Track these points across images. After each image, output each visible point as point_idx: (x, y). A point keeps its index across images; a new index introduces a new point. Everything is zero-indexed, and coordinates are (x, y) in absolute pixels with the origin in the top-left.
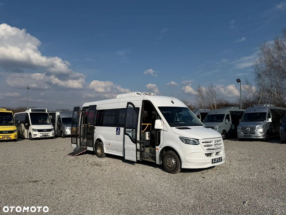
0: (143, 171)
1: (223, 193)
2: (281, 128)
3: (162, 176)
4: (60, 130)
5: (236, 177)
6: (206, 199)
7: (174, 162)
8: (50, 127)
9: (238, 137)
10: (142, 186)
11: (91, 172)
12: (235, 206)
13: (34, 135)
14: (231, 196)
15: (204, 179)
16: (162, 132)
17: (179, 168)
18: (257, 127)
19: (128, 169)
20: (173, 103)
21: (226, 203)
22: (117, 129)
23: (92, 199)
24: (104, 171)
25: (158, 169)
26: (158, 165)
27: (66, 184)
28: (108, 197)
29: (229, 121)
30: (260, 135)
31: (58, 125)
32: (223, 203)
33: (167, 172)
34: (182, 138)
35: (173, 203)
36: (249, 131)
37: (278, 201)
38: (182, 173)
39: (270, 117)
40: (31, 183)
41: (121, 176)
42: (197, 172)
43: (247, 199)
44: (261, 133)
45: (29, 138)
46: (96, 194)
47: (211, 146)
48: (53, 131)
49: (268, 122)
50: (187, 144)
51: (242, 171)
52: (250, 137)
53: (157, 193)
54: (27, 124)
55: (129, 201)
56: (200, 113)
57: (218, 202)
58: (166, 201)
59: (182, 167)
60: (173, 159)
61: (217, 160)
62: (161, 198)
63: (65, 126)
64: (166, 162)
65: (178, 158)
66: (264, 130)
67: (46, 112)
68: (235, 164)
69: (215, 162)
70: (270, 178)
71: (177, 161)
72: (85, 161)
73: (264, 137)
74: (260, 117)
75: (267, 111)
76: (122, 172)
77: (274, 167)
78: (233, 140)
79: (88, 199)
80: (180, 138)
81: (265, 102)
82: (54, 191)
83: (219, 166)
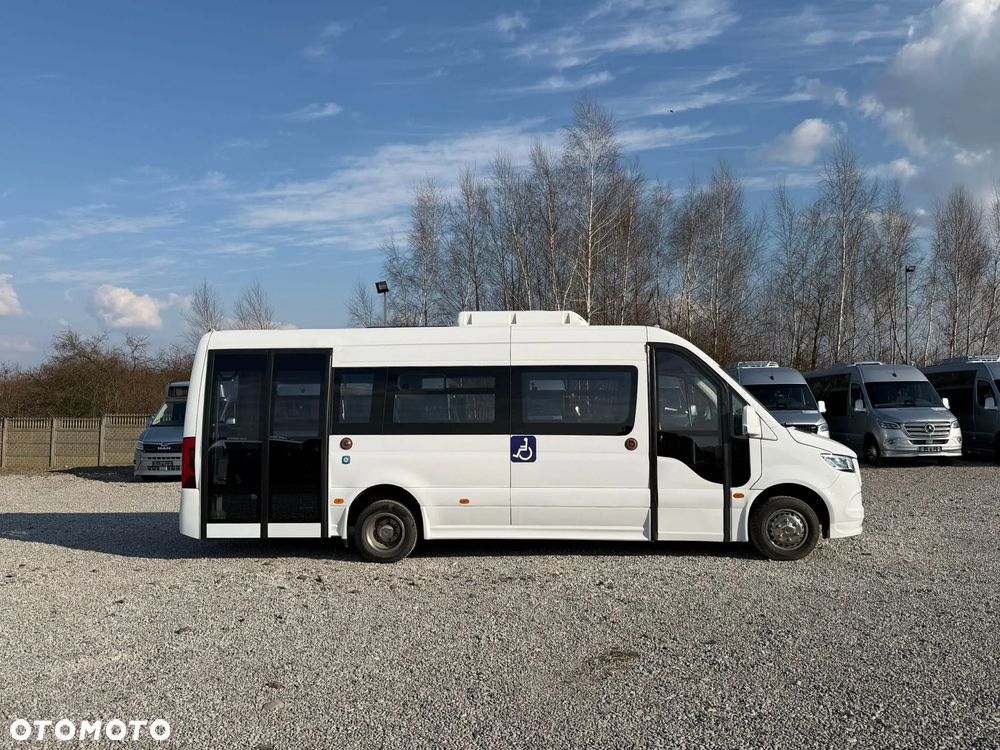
16: (751, 441)
34: (830, 456)
59: (833, 536)
80: (824, 458)
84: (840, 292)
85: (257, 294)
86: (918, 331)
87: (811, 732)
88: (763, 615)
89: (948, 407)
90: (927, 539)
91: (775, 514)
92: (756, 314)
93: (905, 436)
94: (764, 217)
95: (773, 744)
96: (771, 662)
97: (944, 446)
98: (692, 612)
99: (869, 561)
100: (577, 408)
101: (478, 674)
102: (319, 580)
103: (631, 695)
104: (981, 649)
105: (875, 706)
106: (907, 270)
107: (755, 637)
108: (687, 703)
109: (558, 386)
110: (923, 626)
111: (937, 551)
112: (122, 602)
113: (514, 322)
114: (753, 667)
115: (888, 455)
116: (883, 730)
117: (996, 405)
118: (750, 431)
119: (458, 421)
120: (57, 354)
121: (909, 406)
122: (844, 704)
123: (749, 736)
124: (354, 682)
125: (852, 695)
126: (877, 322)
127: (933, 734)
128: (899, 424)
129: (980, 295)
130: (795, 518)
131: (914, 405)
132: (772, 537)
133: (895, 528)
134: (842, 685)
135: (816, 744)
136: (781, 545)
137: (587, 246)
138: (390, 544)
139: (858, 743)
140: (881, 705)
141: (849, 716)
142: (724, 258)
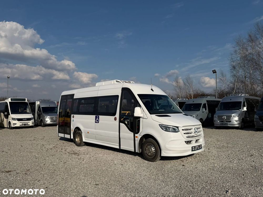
0: (122, 159)
1: (204, 182)
2: (256, 116)
3: (141, 165)
4: (40, 119)
5: (216, 165)
6: (187, 188)
7: (154, 150)
8: (30, 116)
9: (215, 125)
10: (120, 176)
11: (68, 161)
12: (218, 196)
13: (13, 124)
14: (213, 185)
15: (184, 167)
16: (141, 119)
17: (159, 156)
18: (232, 116)
19: (106, 157)
20: (153, 91)
21: (208, 192)
22: (96, 118)
23: (67, 190)
24: (82, 159)
25: (137, 157)
26: (138, 153)
27: (41, 174)
28: (84, 188)
29: (206, 110)
30: (236, 123)
31: (38, 114)
32: (205, 193)
33: (146, 160)
34: (162, 125)
35: (153, 193)
36: (225, 120)
37: (261, 189)
38: (161, 161)
39: (245, 106)
40: (4, 174)
41: (99, 165)
42: (177, 160)
43: (229, 188)
44: (236, 121)
45: (8, 127)
46: (71, 184)
47: (191, 133)
48: (33, 120)
49: (243, 110)
50: (167, 131)
51: (221, 158)
52: (226, 125)
53: (136, 183)
54: (6, 113)
55: (106, 192)
56: (178, 102)
57: (200, 192)
58: (145, 191)
59: (162, 155)
60: (153, 147)
61: (197, 147)
62: (140, 188)
63: (45, 115)
64: (145, 150)
65: (158, 146)
66: (239, 119)
67: (26, 101)
68: (214, 151)
69: (195, 149)
70: (250, 166)
71: (157, 149)
72: (63, 150)
73: (239, 125)
74: (235, 106)
75: (242, 100)
76: (101, 161)
77: (252, 154)
78: (210, 128)
79: (62, 190)
80: (160, 126)
81: (239, 92)
82: (27, 182)
83: (198, 154)
91: (147, 144)
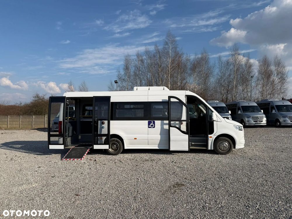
16: (215, 122)
26: (210, 150)
59: (236, 148)
84: (234, 83)
85: (84, 83)
86: (254, 93)
87: (238, 213)
88: (219, 172)
89: (263, 112)
90: (261, 148)
91: (221, 142)
92: (212, 88)
93: (251, 120)
94: (215, 63)
95: (227, 217)
96: (223, 187)
97: (262, 123)
98: (199, 171)
99: (246, 155)
100: (166, 113)
101: (137, 191)
102: (95, 160)
103: (183, 199)
104: (284, 183)
105: (256, 203)
106: (251, 77)
107: (218, 179)
108: (199, 202)
109: (161, 107)
110: (266, 176)
111: (264, 152)
112: (40, 167)
113: (149, 89)
114: (218, 189)
115: (247, 125)
116: (260, 212)
117: (275, 112)
118: (214, 119)
119: (134, 117)
120: (34, 99)
121: (253, 112)
122: (247, 202)
123: (219, 214)
124: (101, 194)
125: (249, 199)
126: (243, 90)
127: (276, 214)
128: (250, 117)
129: (270, 83)
130: (226, 143)
131: (254, 112)
132: (220, 148)
133: (252, 145)
134: (245, 196)
135: (240, 217)
136: (222, 150)
137: (169, 71)
138: (115, 150)
139: (253, 217)
140: (258, 203)
141: (249, 207)
142: (204, 74)
